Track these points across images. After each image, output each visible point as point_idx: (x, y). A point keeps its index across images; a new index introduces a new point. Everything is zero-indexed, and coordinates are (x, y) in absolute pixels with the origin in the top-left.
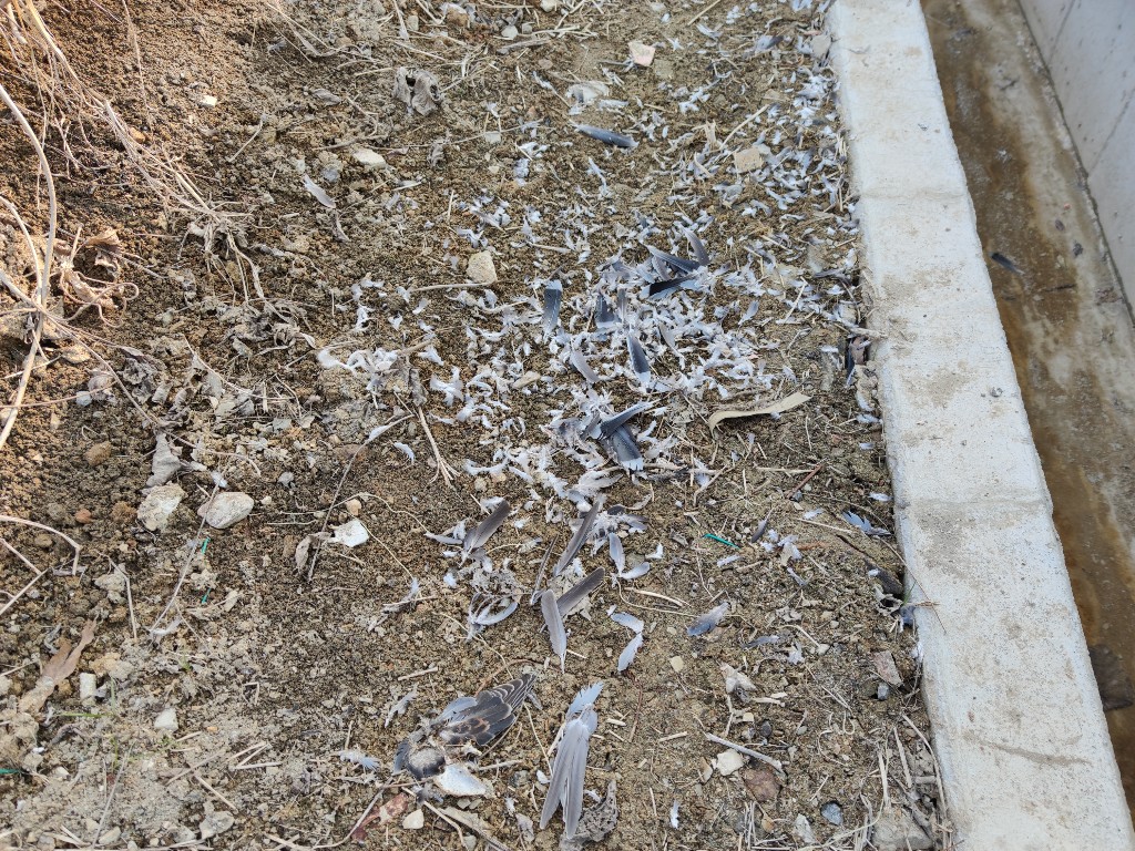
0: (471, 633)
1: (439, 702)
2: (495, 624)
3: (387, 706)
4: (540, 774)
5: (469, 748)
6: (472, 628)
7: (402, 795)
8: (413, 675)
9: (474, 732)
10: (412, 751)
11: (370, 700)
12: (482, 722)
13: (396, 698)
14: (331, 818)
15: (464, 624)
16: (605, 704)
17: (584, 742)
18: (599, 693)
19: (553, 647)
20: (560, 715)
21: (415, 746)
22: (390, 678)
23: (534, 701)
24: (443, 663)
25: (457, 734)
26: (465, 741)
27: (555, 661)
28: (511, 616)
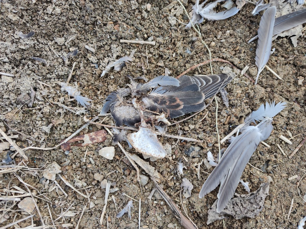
0: (193, 22)
1: (149, 72)
2: (214, 22)
3: (106, 60)
4: (210, 155)
5: (162, 117)
6: (194, 17)
7: (103, 131)
8: (133, 41)
9: (170, 107)
10: (118, 103)
11: (93, 50)
12: (178, 101)
13: (115, 56)
14: (47, 129)
15: (189, 12)
16: (281, 122)
17: (253, 144)
18: (280, 111)
19: (256, 59)
20: (241, 117)
21: (121, 100)
22: (114, 38)
23: (224, 98)
24: (160, 39)
25: (156, 104)
26: (161, 112)
27: (253, 71)
28: (229, 19)
